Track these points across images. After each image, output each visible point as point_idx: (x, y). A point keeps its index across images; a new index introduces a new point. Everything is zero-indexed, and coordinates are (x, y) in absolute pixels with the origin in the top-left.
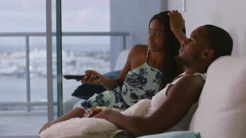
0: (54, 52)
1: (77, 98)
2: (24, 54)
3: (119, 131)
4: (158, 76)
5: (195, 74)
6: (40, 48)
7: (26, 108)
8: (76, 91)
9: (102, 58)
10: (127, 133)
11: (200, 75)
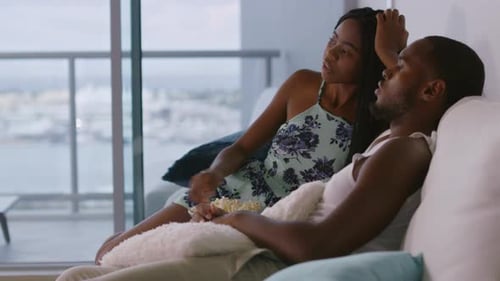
0: (127, 89)
1: (173, 184)
2: (65, 95)
3: (258, 251)
4: (340, 131)
5: (413, 135)
6: (97, 83)
7: (69, 204)
8: (170, 169)
9: (223, 103)
10: (273, 256)
11: (423, 139)
